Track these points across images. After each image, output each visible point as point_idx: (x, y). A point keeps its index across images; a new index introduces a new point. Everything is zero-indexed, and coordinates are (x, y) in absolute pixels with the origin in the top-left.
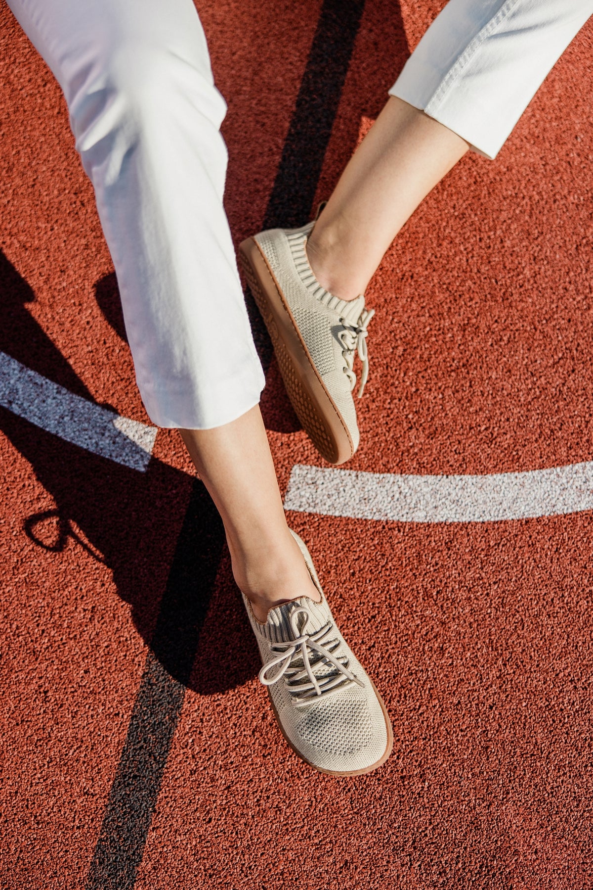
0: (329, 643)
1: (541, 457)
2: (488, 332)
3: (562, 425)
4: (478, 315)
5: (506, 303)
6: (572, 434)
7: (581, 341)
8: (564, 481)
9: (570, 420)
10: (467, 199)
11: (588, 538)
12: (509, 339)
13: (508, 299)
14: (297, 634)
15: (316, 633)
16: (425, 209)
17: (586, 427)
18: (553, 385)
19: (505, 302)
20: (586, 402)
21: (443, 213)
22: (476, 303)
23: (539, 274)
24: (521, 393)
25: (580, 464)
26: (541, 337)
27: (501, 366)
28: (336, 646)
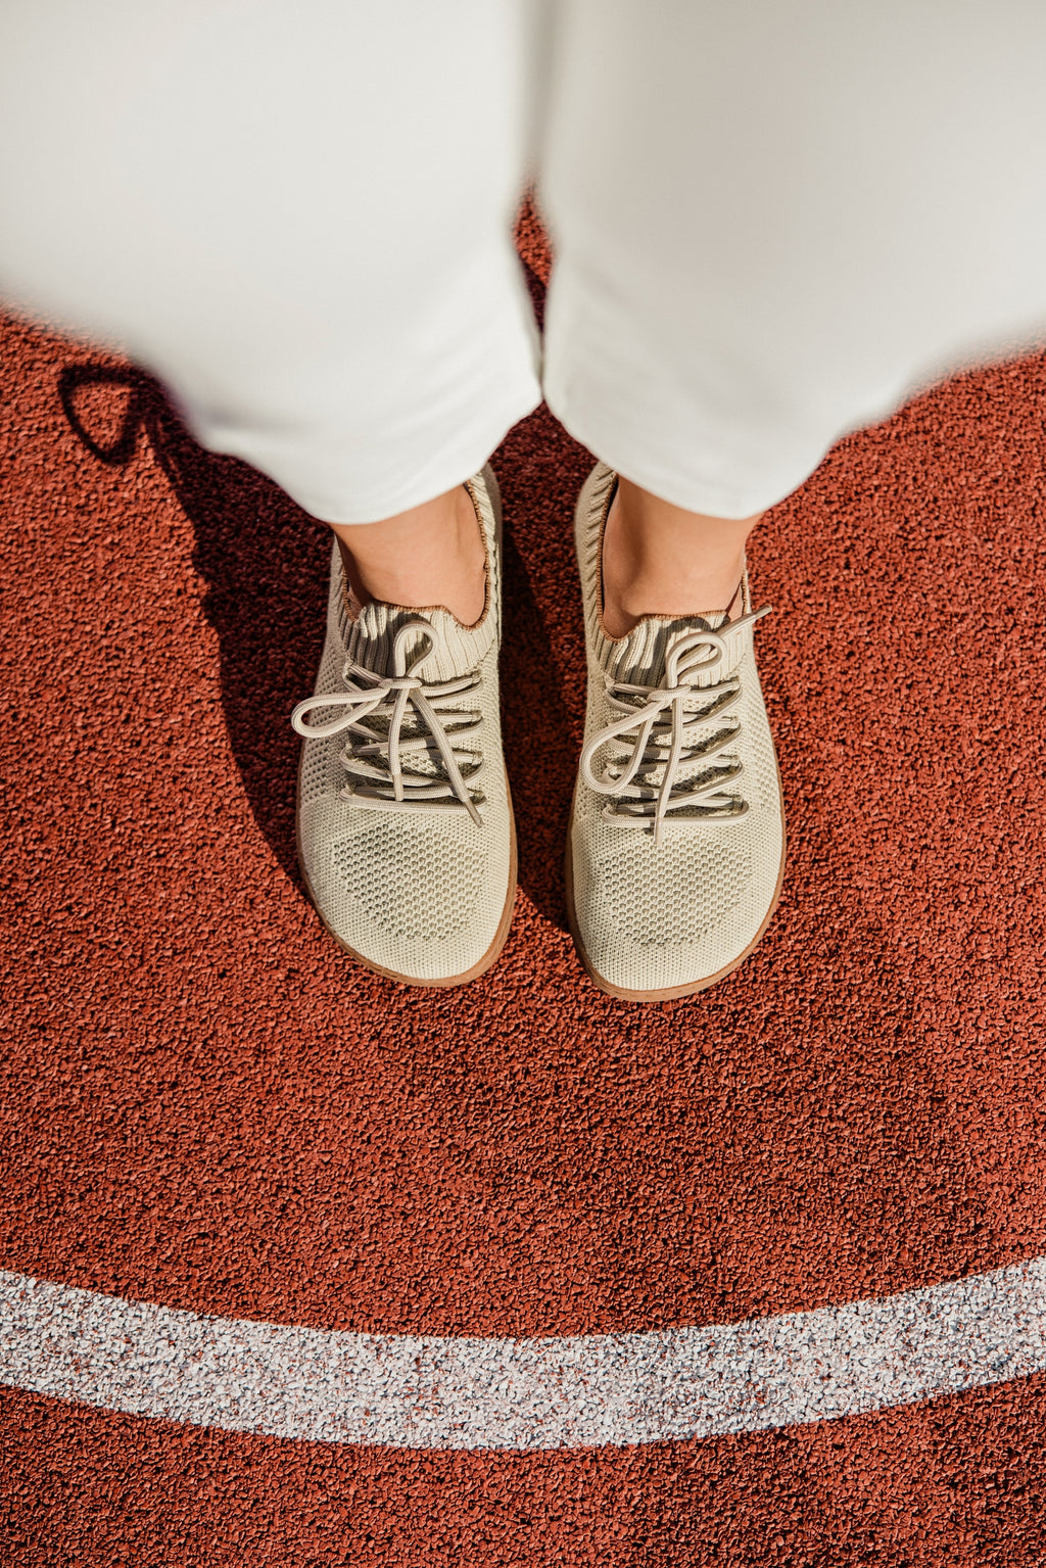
0: (457, 712)
1: (10, 1241)
2: (39, 924)
3: (89, 1190)
4: (37, 878)
5: (111, 879)
6: (101, 1219)
7: (223, 1030)
8: (32, 1312)
9: (112, 1189)
10: (144, 621)
11: (17, 1457)
12: (76, 956)
13: (117, 871)
14: (400, 670)
15: (441, 683)
16: (45, 605)
17: (138, 1218)
18: (116, 1097)
19: (109, 874)
20: (165, 1164)
21: (80, 628)
22: (48, 851)
23: (212, 845)
24: (40, 1085)
25: (82, 1292)
26: (144, 984)
27: (28, 1007)
28: (469, 725)
